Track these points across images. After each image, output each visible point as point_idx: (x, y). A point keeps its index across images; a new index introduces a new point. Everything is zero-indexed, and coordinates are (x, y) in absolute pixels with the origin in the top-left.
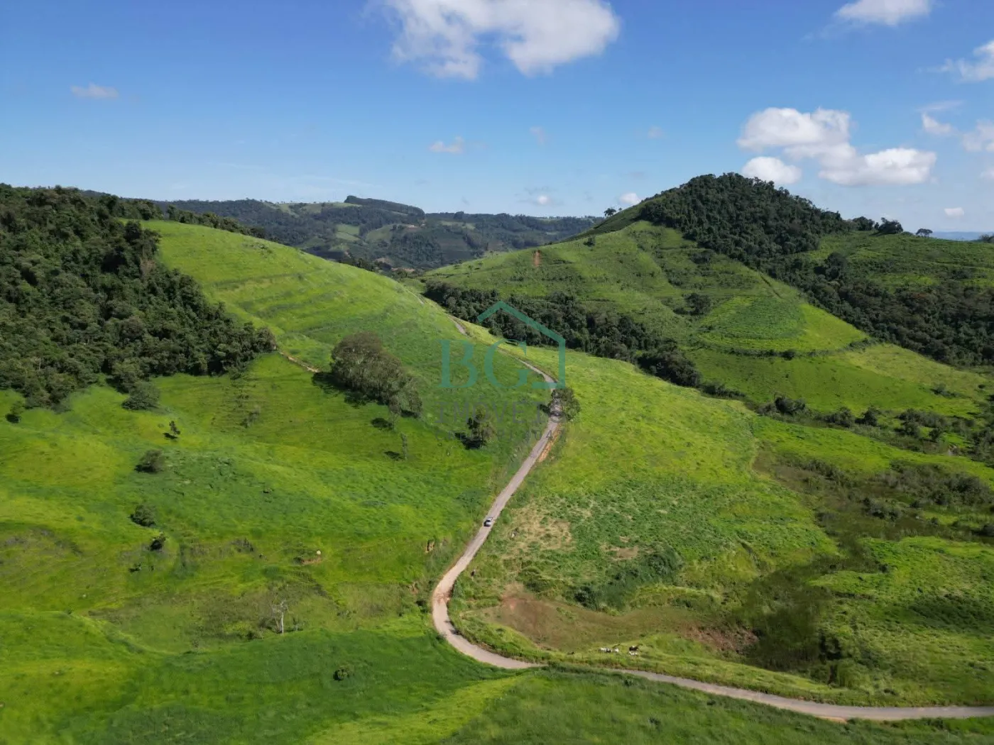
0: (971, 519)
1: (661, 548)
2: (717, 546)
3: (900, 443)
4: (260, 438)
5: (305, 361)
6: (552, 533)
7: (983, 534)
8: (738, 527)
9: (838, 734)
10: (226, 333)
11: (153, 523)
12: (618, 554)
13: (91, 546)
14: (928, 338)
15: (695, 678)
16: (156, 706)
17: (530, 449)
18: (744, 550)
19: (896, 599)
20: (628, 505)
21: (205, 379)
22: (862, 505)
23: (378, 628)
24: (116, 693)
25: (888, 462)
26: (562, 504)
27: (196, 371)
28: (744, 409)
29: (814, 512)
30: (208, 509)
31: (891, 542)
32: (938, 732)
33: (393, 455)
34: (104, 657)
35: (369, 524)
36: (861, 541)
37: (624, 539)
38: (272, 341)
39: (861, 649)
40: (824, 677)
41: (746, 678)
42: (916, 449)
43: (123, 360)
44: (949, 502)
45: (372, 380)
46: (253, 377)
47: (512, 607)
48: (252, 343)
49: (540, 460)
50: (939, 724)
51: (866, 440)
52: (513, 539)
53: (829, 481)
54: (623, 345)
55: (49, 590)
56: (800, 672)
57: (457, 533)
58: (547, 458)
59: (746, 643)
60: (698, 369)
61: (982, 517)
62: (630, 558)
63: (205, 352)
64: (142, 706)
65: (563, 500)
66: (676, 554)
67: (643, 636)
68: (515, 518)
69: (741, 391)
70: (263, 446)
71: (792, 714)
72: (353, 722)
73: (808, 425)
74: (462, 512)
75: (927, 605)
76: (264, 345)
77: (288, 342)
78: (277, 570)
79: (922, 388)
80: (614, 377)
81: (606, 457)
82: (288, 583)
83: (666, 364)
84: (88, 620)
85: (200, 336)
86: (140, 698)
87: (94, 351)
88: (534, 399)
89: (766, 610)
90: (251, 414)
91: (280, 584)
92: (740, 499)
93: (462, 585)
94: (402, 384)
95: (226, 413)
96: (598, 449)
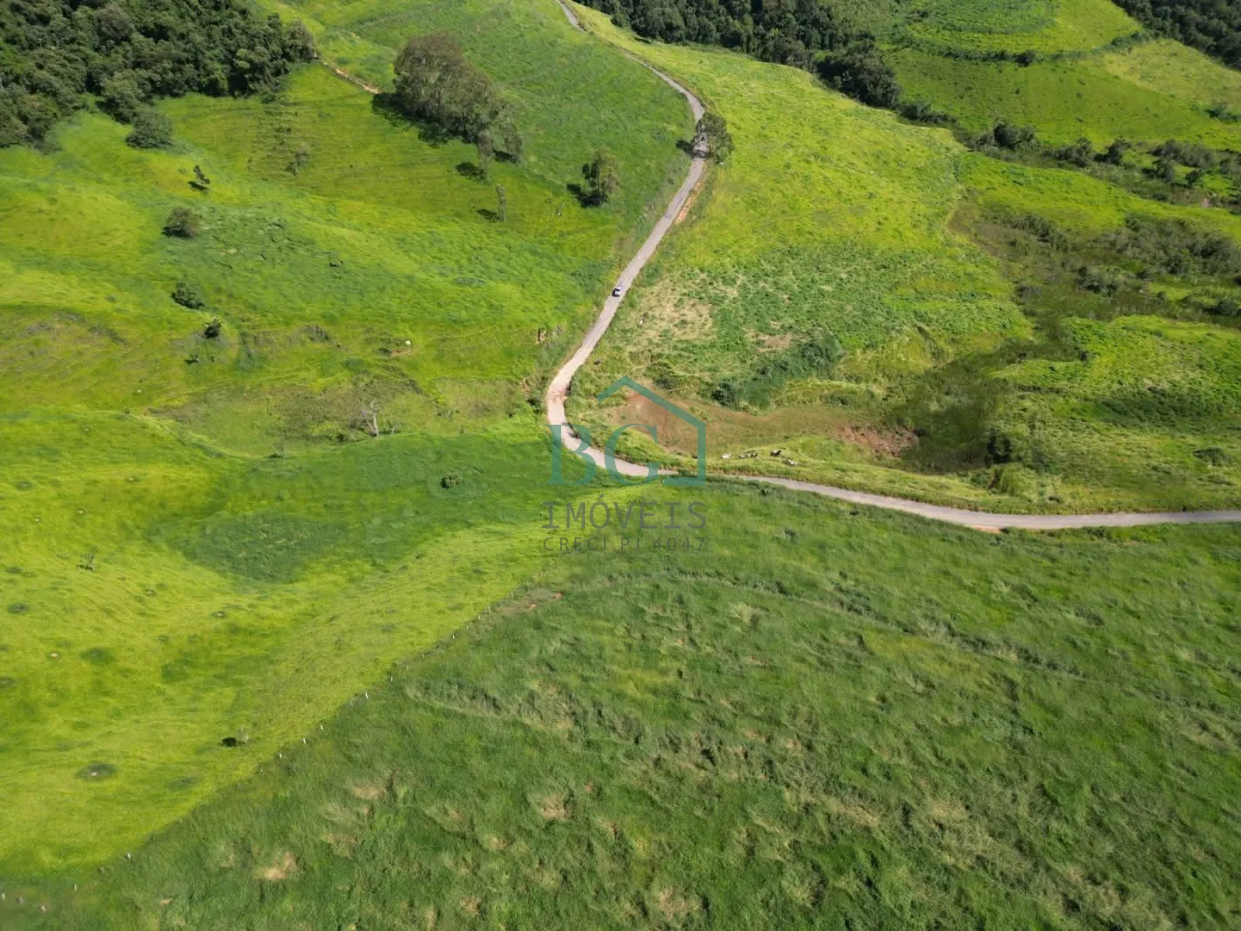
0: (1207, 293)
1: (819, 337)
2: (888, 330)
3: (1145, 190)
4: (316, 190)
5: (359, 76)
6: (688, 318)
7: (1217, 313)
8: (917, 306)
9: (987, 545)
10: (244, 32)
11: (200, 304)
12: (767, 344)
13: (132, 333)
14: (1225, 29)
15: (840, 486)
16: (250, 513)
17: (665, 207)
18: (921, 338)
19: (1089, 391)
20: (785, 280)
21: (227, 102)
22: (1076, 276)
23: (486, 431)
24: (200, 500)
25: (1123, 216)
26: (703, 280)
27: (212, 90)
28: (951, 142)
29: (1014, 286)
30: (265, 288)
31: (1101, 323)
32: (1097, 540)
33: (487, 214)
34: (178, 461)
35: (466, 308)
36: (1064, 322)
37: (776, 325)
38: (309, 45)
39: (1034, 452)
40: (986, 482)
41: (897, 485)
42: (1162, 199)
43: (112, 75)
44: (1186, 271)
45: (453, 108)
46: (291, 101)
47: (638, 406)
48: (283, 48)
49: (677, 222)
50: (1100, 533)
51: (1102, 185)
52: (640, 327)
53: (1042, 244)
54: (800, 42)
55: (96, 385)
56: (959, 475)
57: (573, 319)
58: (686, 220)
59: (905, 444)
60: (899, 80)
61: (1221, 290)
62: (780, 349)
63: (223, 62)
64: (234, 513)
65: (704, 276)
66: (837, 341)
67: (787, 438)
68: (644, 300)
69: (952, 114)
70: (320, 201)
71: (941, 524)
72: (467, 531)
73: (1031, 165)
74: (579, 292)
75: (1124, 400)
76: (297, 52)
77: (332, 45)
78: (360, 362)
79: (1195, 109)
80: (784, 95)
81: (763, 215)
82: (376, 377)
83: (855, 72)
84: (151, 421)
85: (209, 36)
86: (229, 504)
87: (70, 61)
88: (673, 133)
89: (934, 407)
90: (298, 156)
91: (367, 380)
92: (925, 270)
93: (581, 381)
94: (494, 114)
95: (265, 154)
96: (753, 204)
